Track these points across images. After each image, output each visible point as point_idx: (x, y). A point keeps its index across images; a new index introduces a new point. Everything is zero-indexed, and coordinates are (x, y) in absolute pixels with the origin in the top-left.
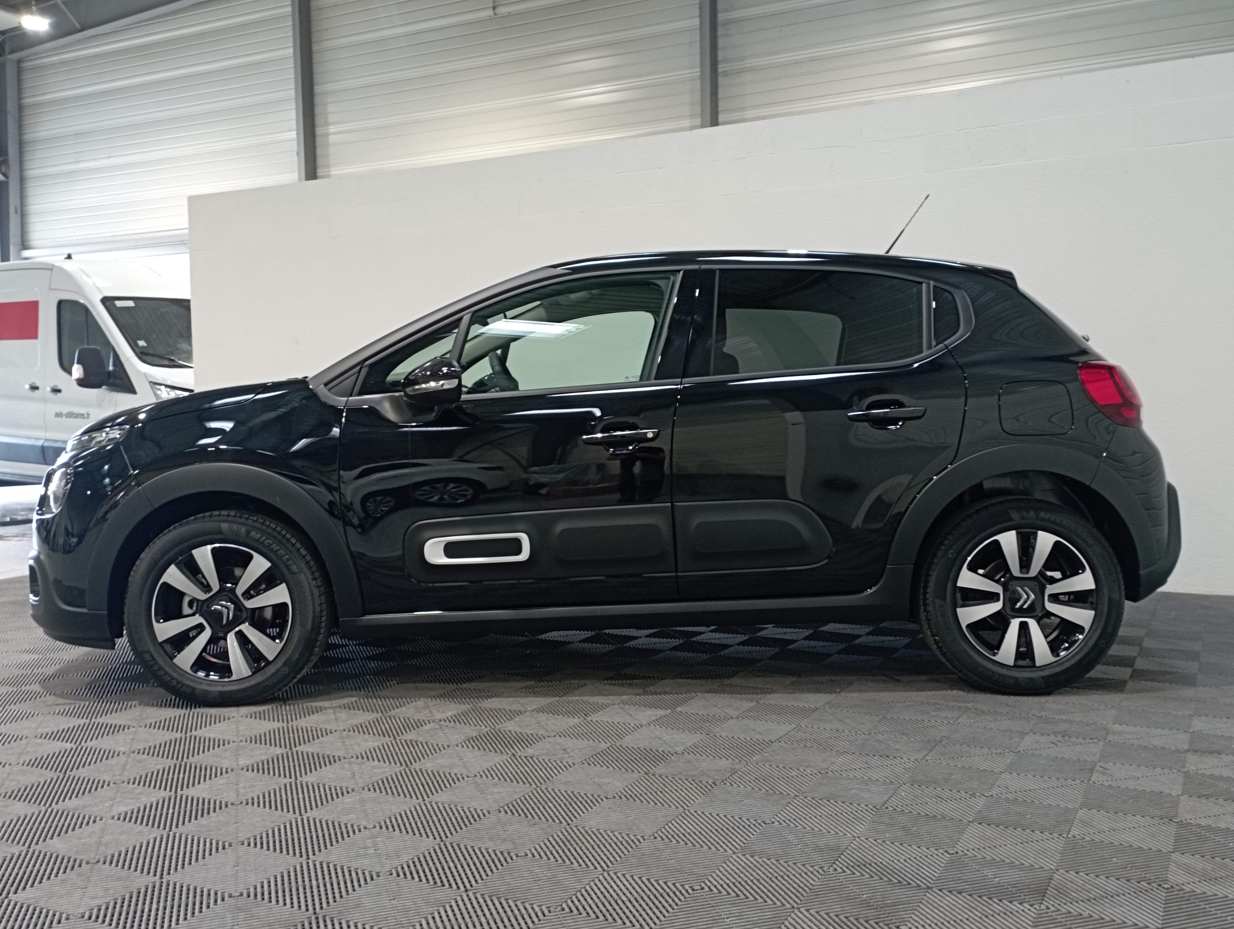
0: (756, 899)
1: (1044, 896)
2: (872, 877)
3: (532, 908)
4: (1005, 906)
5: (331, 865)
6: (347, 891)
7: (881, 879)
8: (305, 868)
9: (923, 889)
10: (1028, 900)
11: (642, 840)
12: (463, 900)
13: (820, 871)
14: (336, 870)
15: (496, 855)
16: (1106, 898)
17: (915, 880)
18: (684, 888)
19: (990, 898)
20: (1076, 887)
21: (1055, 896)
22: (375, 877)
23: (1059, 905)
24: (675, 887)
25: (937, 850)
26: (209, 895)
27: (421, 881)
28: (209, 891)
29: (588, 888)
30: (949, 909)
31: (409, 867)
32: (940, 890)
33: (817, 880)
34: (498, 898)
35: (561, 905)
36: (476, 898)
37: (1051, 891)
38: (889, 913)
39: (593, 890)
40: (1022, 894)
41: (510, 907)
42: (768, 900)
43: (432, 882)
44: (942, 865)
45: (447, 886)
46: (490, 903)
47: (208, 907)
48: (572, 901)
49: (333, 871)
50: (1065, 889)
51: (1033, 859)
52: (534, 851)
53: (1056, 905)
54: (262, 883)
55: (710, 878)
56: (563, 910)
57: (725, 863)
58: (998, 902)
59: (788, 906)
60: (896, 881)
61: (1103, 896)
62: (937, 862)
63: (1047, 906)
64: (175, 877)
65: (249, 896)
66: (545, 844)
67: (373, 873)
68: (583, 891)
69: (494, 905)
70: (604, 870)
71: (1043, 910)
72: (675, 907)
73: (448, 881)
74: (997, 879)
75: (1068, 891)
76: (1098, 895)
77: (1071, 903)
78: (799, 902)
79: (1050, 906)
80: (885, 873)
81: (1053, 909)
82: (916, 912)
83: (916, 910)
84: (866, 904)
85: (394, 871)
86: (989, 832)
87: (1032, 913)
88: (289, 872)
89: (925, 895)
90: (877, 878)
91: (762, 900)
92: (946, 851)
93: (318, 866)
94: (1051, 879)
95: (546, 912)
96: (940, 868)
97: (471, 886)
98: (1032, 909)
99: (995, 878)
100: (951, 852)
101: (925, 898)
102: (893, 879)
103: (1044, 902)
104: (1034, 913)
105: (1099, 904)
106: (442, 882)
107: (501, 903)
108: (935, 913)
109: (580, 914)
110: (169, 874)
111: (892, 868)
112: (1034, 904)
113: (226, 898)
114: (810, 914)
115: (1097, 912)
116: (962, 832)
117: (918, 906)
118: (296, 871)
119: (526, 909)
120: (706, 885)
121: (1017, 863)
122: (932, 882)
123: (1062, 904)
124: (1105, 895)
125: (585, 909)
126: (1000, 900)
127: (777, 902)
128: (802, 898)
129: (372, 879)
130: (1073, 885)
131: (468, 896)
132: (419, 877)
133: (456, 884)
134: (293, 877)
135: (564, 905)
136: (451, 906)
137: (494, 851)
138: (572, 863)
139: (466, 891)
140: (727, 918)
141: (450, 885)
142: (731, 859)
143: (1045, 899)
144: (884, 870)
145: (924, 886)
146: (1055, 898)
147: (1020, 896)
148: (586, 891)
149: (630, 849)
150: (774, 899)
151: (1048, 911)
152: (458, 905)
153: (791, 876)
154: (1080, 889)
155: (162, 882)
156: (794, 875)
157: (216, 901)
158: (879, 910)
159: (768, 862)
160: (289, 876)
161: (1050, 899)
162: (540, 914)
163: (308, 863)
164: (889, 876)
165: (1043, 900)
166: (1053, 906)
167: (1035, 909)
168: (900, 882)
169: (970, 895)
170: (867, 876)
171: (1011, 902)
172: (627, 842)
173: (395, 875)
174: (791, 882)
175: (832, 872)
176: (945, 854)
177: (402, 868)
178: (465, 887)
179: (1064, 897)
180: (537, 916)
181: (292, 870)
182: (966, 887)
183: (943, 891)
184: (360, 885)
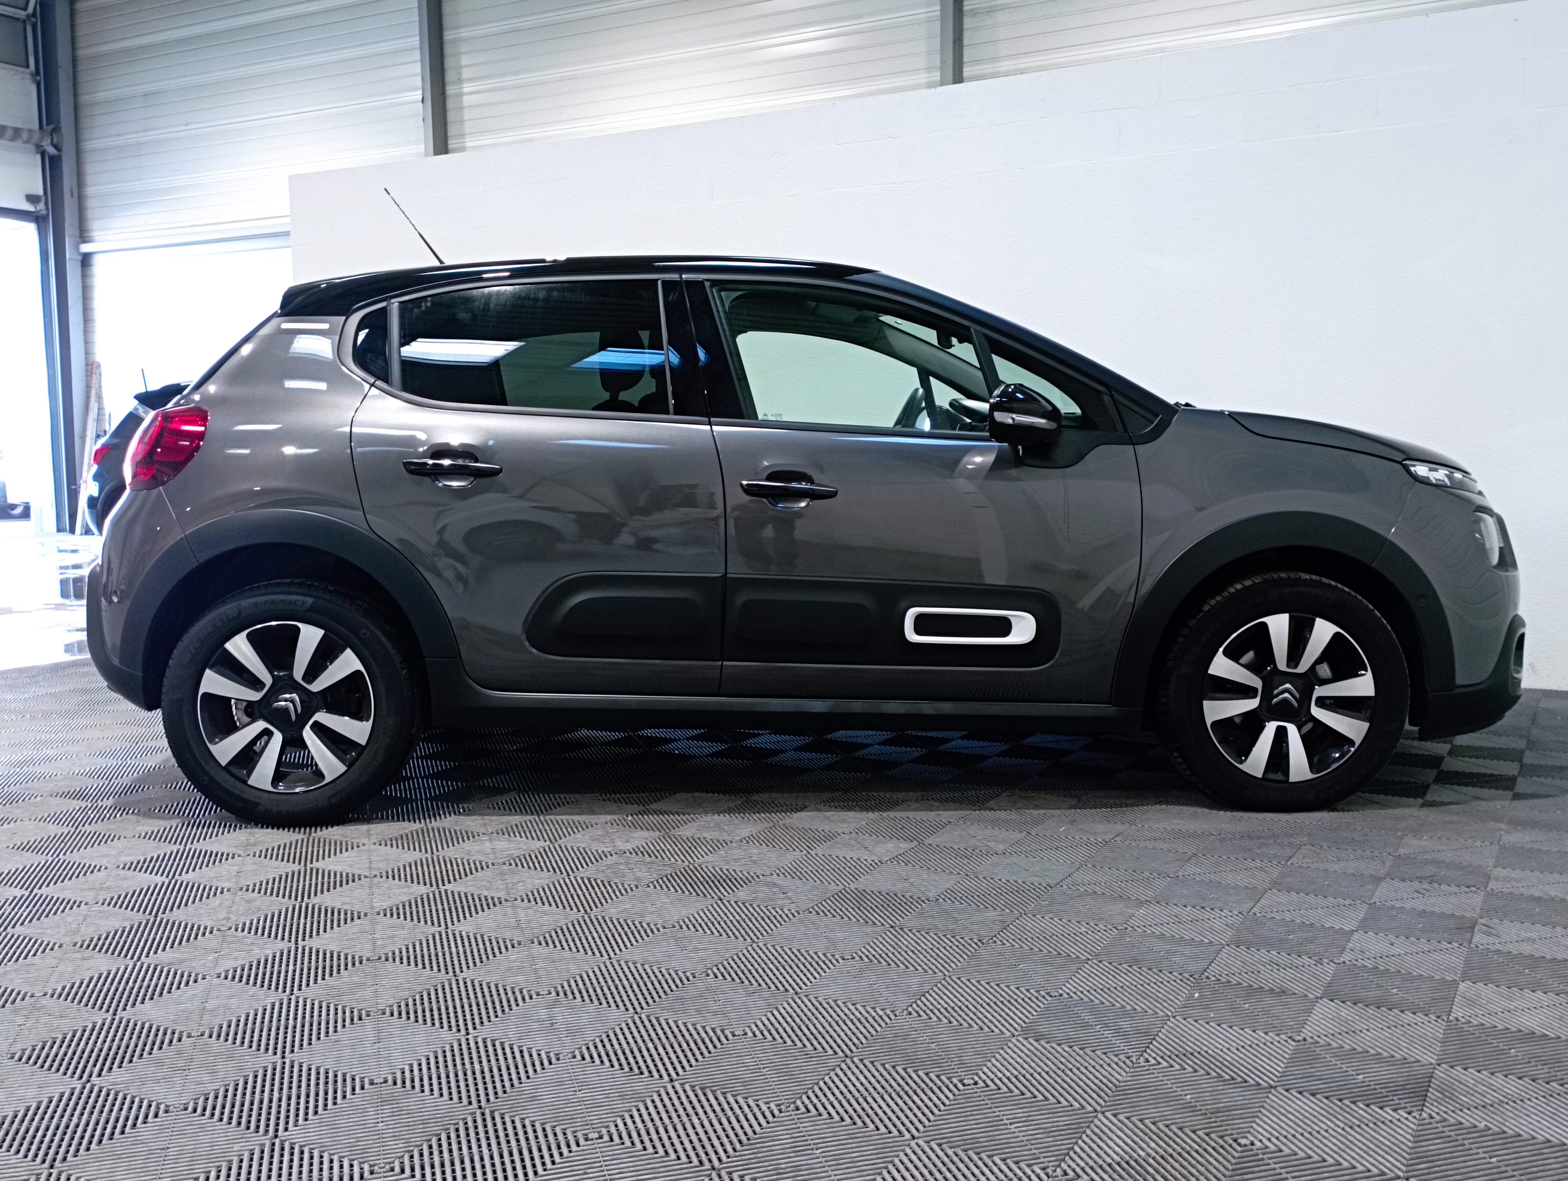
0: (1046, 1099)
1: (1425, 1100)
2: (1196, 1071)
3: (758, 1106)
4: (1374, 1114)
5: (497, 1043)
6: (520, 1079)
7: (1208, 1074)
8: (464, 1046)
9: (1264, 1088)
10: (1403, 1105)
11: (892, 1017)
12: (668, 1094)
13: (1128, 1062)
14: (503, 1049)
15: (706, 1032)
16: (1507, 1103)
17: (1253, 1076)
18: (951, 1082)
19: (1354, 1103)
20: (1466, 1089)
21: (1439, 1100)
22: (554, 1060)
23: (1446, 1112)
24: (940, 1080)
25: (1278, 1035)
26: (345, 1080)
27: (612, 1066)
28: (344, 1075)
29: (827, 1079)
30: (1301, 1117)
31: (596, 1047)
32: (1287, 1090)
33: (1124, 1074)
34: (713, 1092)
35: (795, 1102)
36: (685, 1091)
37: (1433, 1093)
38: (1221, 1121)
39: (833, 1082)
40: (1395, 1098)
41: (728, 1103)
42: (1062, 1100)
43: (627, 1069)
44: (1287, 1056)
45: (646, 1074)
46: (703, 1098)
47: (344, 1097)
48: (808, 1098)
49: (500, 1051)
50: (1451, 1091)
51: (1406, 1050)
52: (755, 1029)
53: (1441, 1113)
54: (411, 1066)
55: (985, 1069)
56: (798, 1109)
57: (1002, 1049)
58: (1365, 1108)
59: (1090, 1109)
60: (1228, 1077)
61: (1503, 1102)
62: (1280, 1052)
63: (1430, 1115)
64: (299, 1056)
65: (395, 1083)
66: (768, 1020)
67: (552, 1055)
68: (822, 1084)
69: (708, 1100)
70: (846, 1056)
71: (1424, 1119)
72: (942, 1107)
73: (647, 1067)
74: (1360, 1077)
75: (1456, 1094)
76: (1496, 1100)
77: (1461, 1110)
78: (1103, 1103)
79: (1434, 1114)
80: (1212, 1066)
81: (1438, 1118)
82: (1257, 1120)
83: (1257, 1117)
84: (1190, 1108)
85: (577, 1053)
86: (1346, 1011)
87: (1412, 1123)
88: (444, 1052)
89: (1268, 1097)
90: (1202, 1072)
91: (1054, 1101)
92: (1290, 1038)
93: (481, 1045)
94: (1432, 1077)
95: (776, 1112)
96: (1285, 1061)
97: (678, 1074)
98: (1410, 1118)
99: (1358, 1075)
100: (1297, 1038)
101: (1268, 1100)
102: (1224, 1074)
103: (1425, 1108)
104: (1414, 1124)
105: (1498, 1112)
106: (639, 1068)
107: (717, 1099)
108: (1283, 1121)
109: (820, 1115)
110: (292, 1051)
111: (1221, 1059)
112: (1412, 1112)
113: (367, 1086)
114: (1119, 1120)
115: (1495, 1123)
116: (1309, 1011)
117: (1260, 1112)
118: (453, 1051)
119: (749, 1106)
120: (980, 1078)
121: (1386, 1054)
122: (1275, 1079)
123: (1449, 1112)
124: (1506, 1100)
125: (826, 1109)
126: (1368, 1106)
127: (1074, 1103)
128: (1107, 1098)
129: (550, 1063)
130: (1462, 1086)
131: (673, 1087)
132: (610, 1061)
133: (658, 1071)
134: (449, 1058)
135: (799, 1103)
136: (653, 1101)
137: (704, 1027)
138: (805, 1046)
139: (672, 1080)
140: (1011, 1124)
141: (650, 1072)
142: (1010, 1044)
143: (1426, 1104)
144: (1211, 1062)
145: (1265, 1085)
146: (1440, 1104)
147: (1393, 1100)
148: (825, 1083)
149: (878, 1029)
150: (1071, 1099)
151: (1432, 1120)
152: (662, 1100)
153: (1090, 1068)
154: (1471, 1092)
155: (284, 1063)
156: (1094, 1067)
157: (354, 1089)
158: (1209, 1115)
159: (1059, 1049)
160: (445, 1057)
161: (1433, 1105)
162: (768, 1114)
163: (467, 1039)
164: (1218, 1070)
165: (1424, 1105)
166: (1438, 1114)
167: (1415, 1117)
168: (1233, 1079)
169: (1327, 1098)
170: (1190, 1069)
171: (1381, 1108)
172: (874, 1018)
173: (579, 1057)
174: (1091, 1076)
175: (1143, 1064)
176: (1289, 1040)
177: (588, 1048)
178: (669, 1075)
179: (1451, 1102)
180: (765, 1117)
181: (447, 1049)
182: (1322, 1086)
183: (1292, 1091)
184: (535, 1071)
